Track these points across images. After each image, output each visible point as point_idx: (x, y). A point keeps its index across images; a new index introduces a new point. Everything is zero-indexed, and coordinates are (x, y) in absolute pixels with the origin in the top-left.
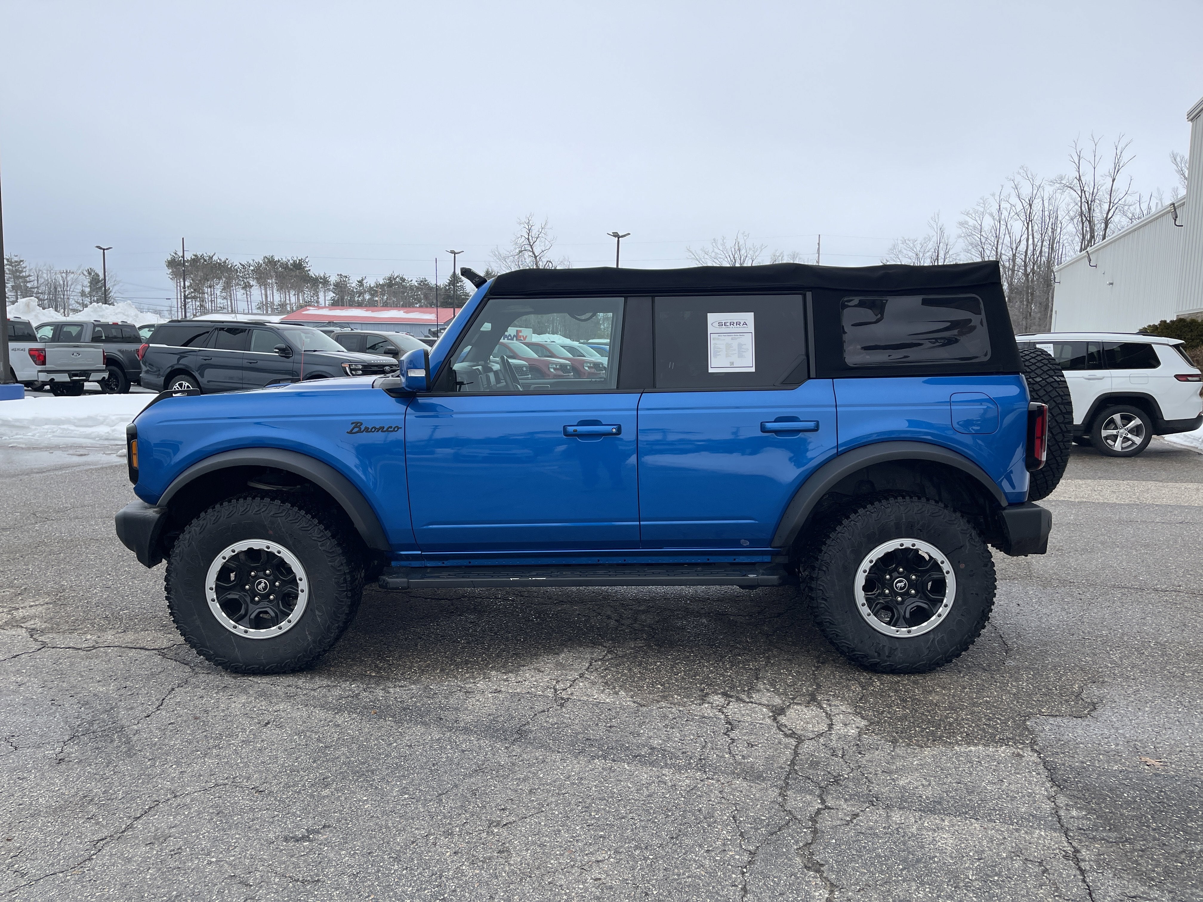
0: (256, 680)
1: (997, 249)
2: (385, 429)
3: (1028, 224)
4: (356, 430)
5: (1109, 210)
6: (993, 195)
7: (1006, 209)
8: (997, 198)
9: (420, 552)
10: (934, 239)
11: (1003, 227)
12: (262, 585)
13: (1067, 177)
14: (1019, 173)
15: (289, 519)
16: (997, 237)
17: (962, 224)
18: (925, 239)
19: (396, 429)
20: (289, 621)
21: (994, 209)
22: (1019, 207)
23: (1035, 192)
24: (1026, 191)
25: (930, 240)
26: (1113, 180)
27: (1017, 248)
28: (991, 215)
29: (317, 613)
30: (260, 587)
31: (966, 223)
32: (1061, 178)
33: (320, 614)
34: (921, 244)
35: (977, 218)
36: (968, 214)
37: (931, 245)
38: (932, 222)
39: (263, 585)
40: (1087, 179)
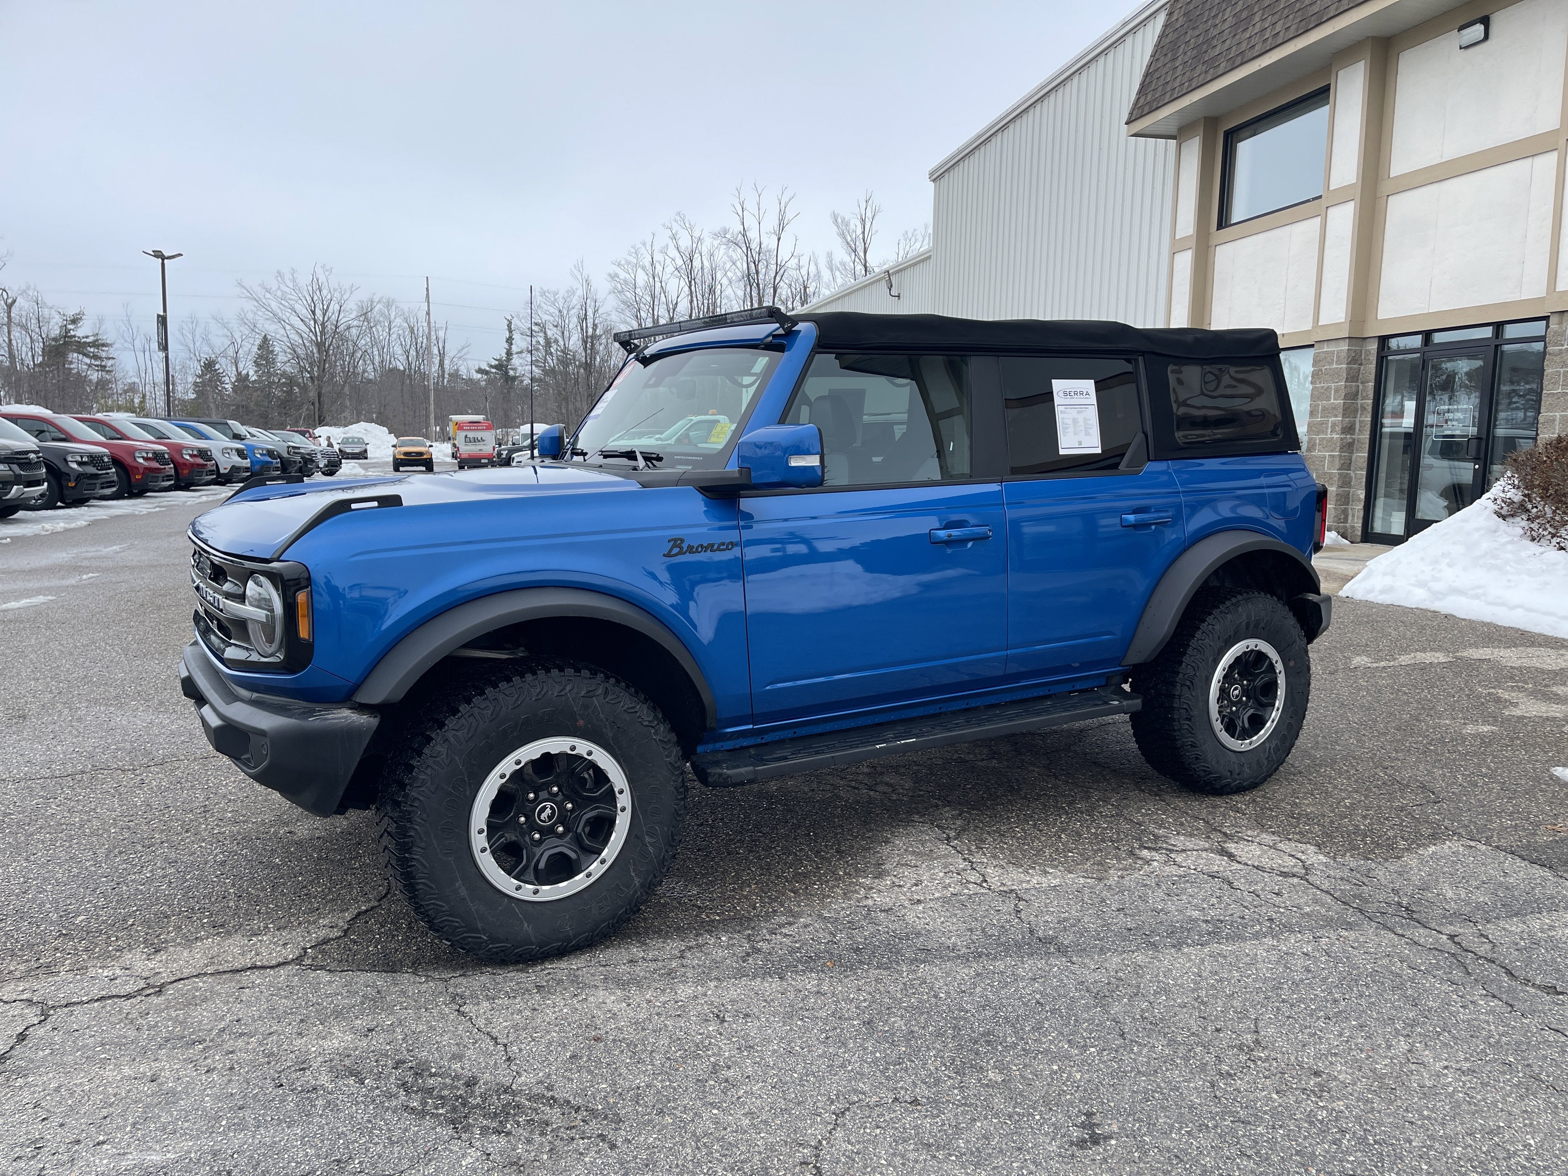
0: (554, 966)
1: (653, 310)
2: (715, 547)
3: (690, 282)
4: (676, 550)
5: (777, 273)
6: (644, 244)
7: (659, 262)
8: (649, 248)
9: (751, 726)
10: (580, 292)
11: (658, 285)
12: (546, 812)
13: (731, 231)
14: (676, 221)
15: (609, 698)
16: (653, 297)
17: (613, 277)
18: (568, 292)
19: (730, 547)
20: (603, 862)
21: (647, 261)
22: (680, 262)
23: (695, 245)
24: (685, 242)
25: (574, 293)
26: (779, 240)
27: (674, 310)
28: (644, 268)
29: (647, 839)
30: (544, 816)
31: (617, 275)
32: (726, 232)
33: (653, 840)
34: (563, 298)
35: (630, 271)
36: (619, 265)
37: (576, 301)
38: (575, 271)
39: (548, 811)
40: (752, 235)
